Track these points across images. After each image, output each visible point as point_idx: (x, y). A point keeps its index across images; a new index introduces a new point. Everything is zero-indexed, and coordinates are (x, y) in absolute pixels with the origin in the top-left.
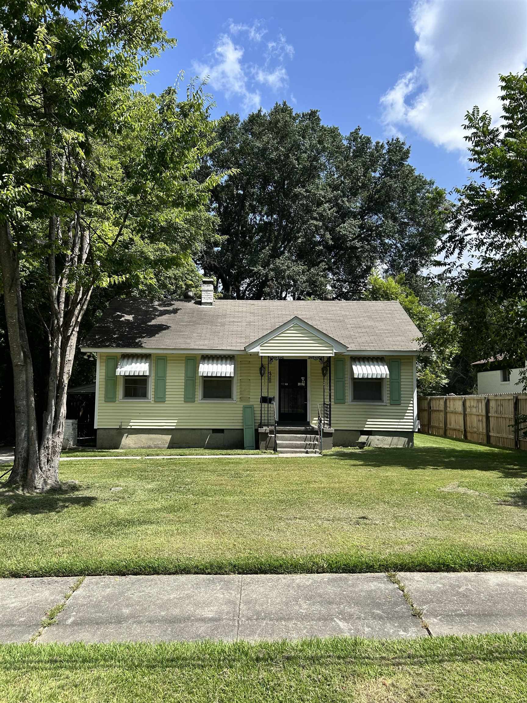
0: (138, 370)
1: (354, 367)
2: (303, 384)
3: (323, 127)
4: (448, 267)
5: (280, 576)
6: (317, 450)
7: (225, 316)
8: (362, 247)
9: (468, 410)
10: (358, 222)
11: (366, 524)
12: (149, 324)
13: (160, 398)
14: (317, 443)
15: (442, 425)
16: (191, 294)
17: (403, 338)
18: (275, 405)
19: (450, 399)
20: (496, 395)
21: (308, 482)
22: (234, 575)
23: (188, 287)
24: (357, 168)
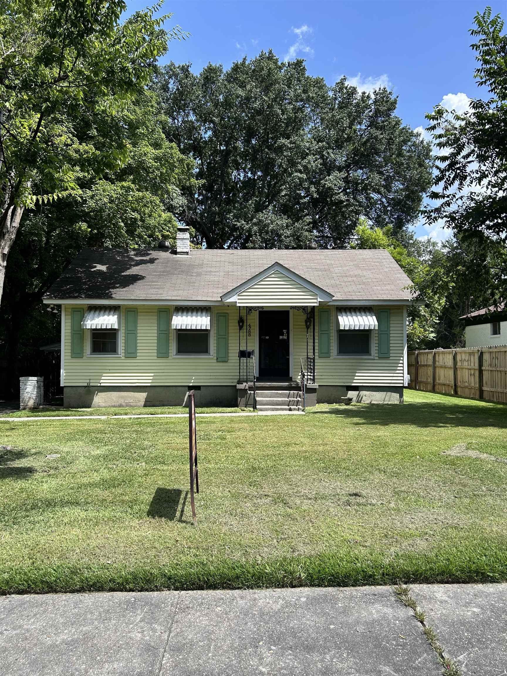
0: (105, 323)
1: (339, 317)
2: (285, 337)
3: (308, 77)
4: (446, 199)
5: (236, 592)
6: (300, 407)
7: (201, 266)
8: (348, 200)
9: (459, 364)
10: (343, 174)
11: (359, 504)
12: (123, 274)
13: (131, 354)
14: (299, 399)
15: (430, 380)
16: (167, 244)
17: (393, 287)
18: (255, 360)
19: (439, 353)
20: (491, 348)
21: (288, 445)
22: (168, 592)
23: (165, 237)
24: (342, 119)
